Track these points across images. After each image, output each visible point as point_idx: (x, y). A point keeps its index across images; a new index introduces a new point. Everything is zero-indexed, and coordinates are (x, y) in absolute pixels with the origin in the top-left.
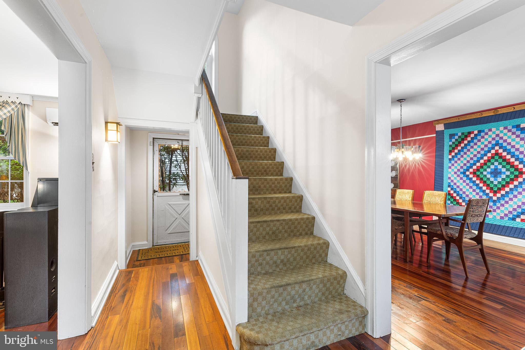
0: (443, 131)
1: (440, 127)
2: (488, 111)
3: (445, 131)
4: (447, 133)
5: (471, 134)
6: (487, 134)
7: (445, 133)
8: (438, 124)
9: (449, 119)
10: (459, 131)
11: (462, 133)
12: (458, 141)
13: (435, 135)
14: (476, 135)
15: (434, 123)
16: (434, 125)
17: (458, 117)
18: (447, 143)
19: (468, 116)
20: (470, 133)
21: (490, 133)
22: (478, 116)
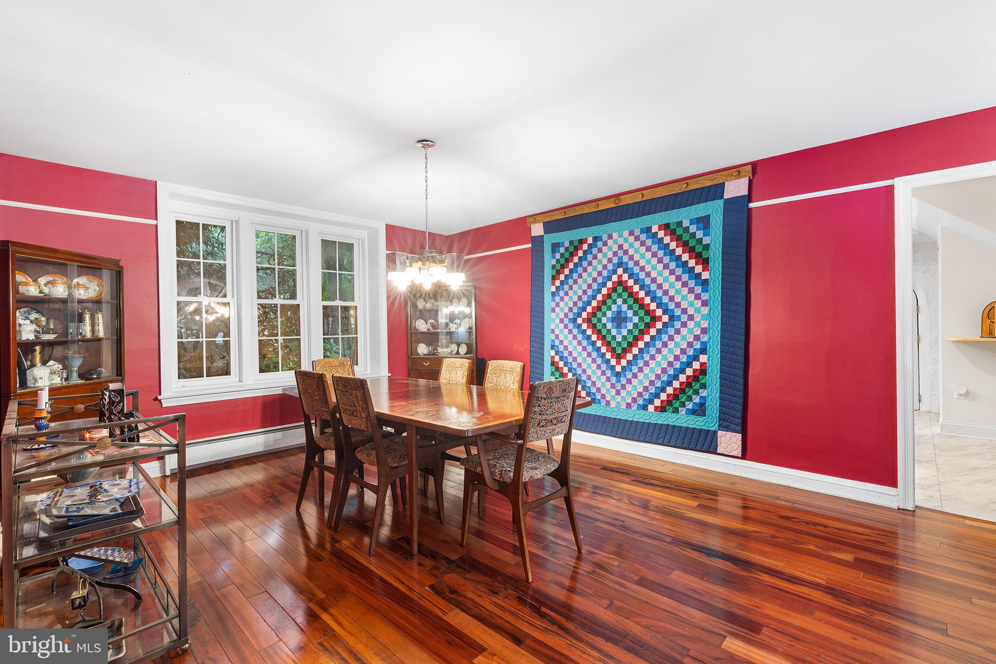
0: (542, 236)
1: (537, 230)
2: (606, 200)
3: (546, 236)
4: (550, 240)
5: (583, 244)
6: (605, 244)
7: (544, 241)
8: (534, 222)
9: (551, 213)
10: (566, 238)
11: (570, 241)
12: (564, 257)
13: (529, 245)
14: (590, 246)
15: (528, 221)
16: (528, 224)
17: (564, 210)
18: (549, 261)
19: (578, 208)
20: (582, 241)
21: (610, 242)
22: (592, 209)
